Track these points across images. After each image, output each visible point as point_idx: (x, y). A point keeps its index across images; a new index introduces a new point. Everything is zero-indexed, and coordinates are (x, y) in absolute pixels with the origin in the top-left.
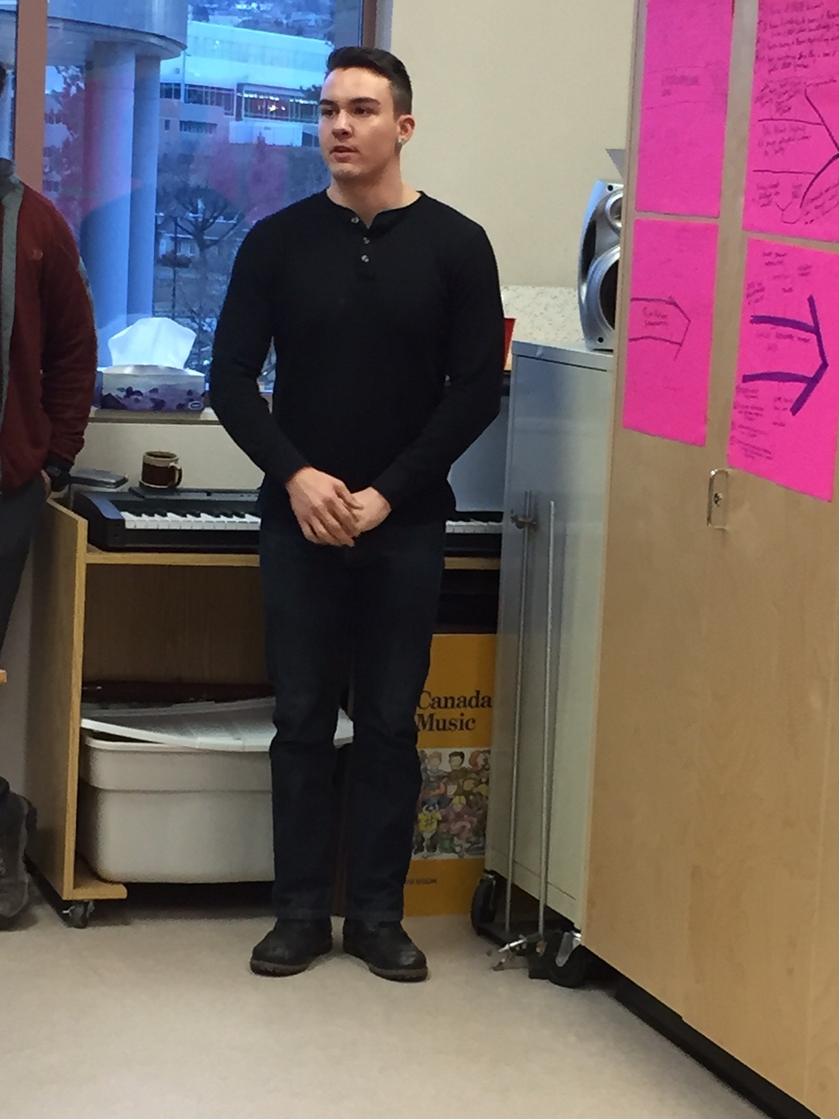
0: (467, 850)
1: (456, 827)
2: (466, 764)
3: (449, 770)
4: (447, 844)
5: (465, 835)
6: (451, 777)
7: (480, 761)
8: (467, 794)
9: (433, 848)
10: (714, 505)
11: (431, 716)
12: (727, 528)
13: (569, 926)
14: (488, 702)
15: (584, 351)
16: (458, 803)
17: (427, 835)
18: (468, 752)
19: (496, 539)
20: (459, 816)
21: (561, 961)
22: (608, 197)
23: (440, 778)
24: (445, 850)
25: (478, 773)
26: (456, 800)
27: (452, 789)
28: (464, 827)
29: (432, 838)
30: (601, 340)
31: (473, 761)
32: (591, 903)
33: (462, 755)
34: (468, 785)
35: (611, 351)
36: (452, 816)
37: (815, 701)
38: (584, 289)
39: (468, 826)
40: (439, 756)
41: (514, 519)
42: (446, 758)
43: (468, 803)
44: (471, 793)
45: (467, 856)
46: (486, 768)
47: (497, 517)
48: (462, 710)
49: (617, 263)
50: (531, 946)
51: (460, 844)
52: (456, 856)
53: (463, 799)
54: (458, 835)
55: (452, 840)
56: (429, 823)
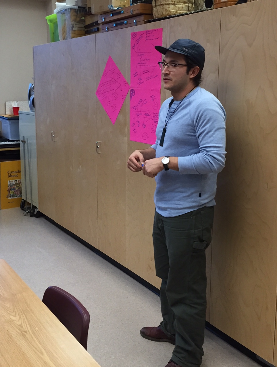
0: (19, 196)
1: (17, 193)
2: (17, 182)
3: (14, 183)
4: (15, 196)
5: (18, 194)
6: (14, 185)
7: (20, 181)
8: (18, 187)
9: (13, 196)
10: (53, 137)
11: (11, 175)
12: (55, 141)
13: (36, 208)
14: (20, 172)
15: (31, 112)
16: (17, 189)
17: (12, 195)
18: (17, 180)
19: (19, 144)
20: (17, 191)
21: (35, 213)
22: (32, 86)
23: (13, 185)
24: (15, 197)
25: (20, 183)
26: (16, 188)
27: (15, 186)
28: (18, 193)
29: (13, 195)
30: (33, 110)
31: (18, 182)
32: (39, 204)
33: (16, 181)
34: (18, 186)
35: (34, 112)
36: (16, 191)
37: (71, 169)
38: (29, 102)
39: (19, 192)
40: (13, 181)
41: (21, 141)
42: (14, 181)
43: (18, 189)
44: (19, 187)
45: (19, 197)
46: (21, 183)
47: (19, 140)
48: (16, 173)
49: (34, 98)
50: (30, 211)
51: (18, 195)
52: (17, 197)
53: (17, 188)
54: (17, 194)
55: (16, 195)
56: (12, 192)
